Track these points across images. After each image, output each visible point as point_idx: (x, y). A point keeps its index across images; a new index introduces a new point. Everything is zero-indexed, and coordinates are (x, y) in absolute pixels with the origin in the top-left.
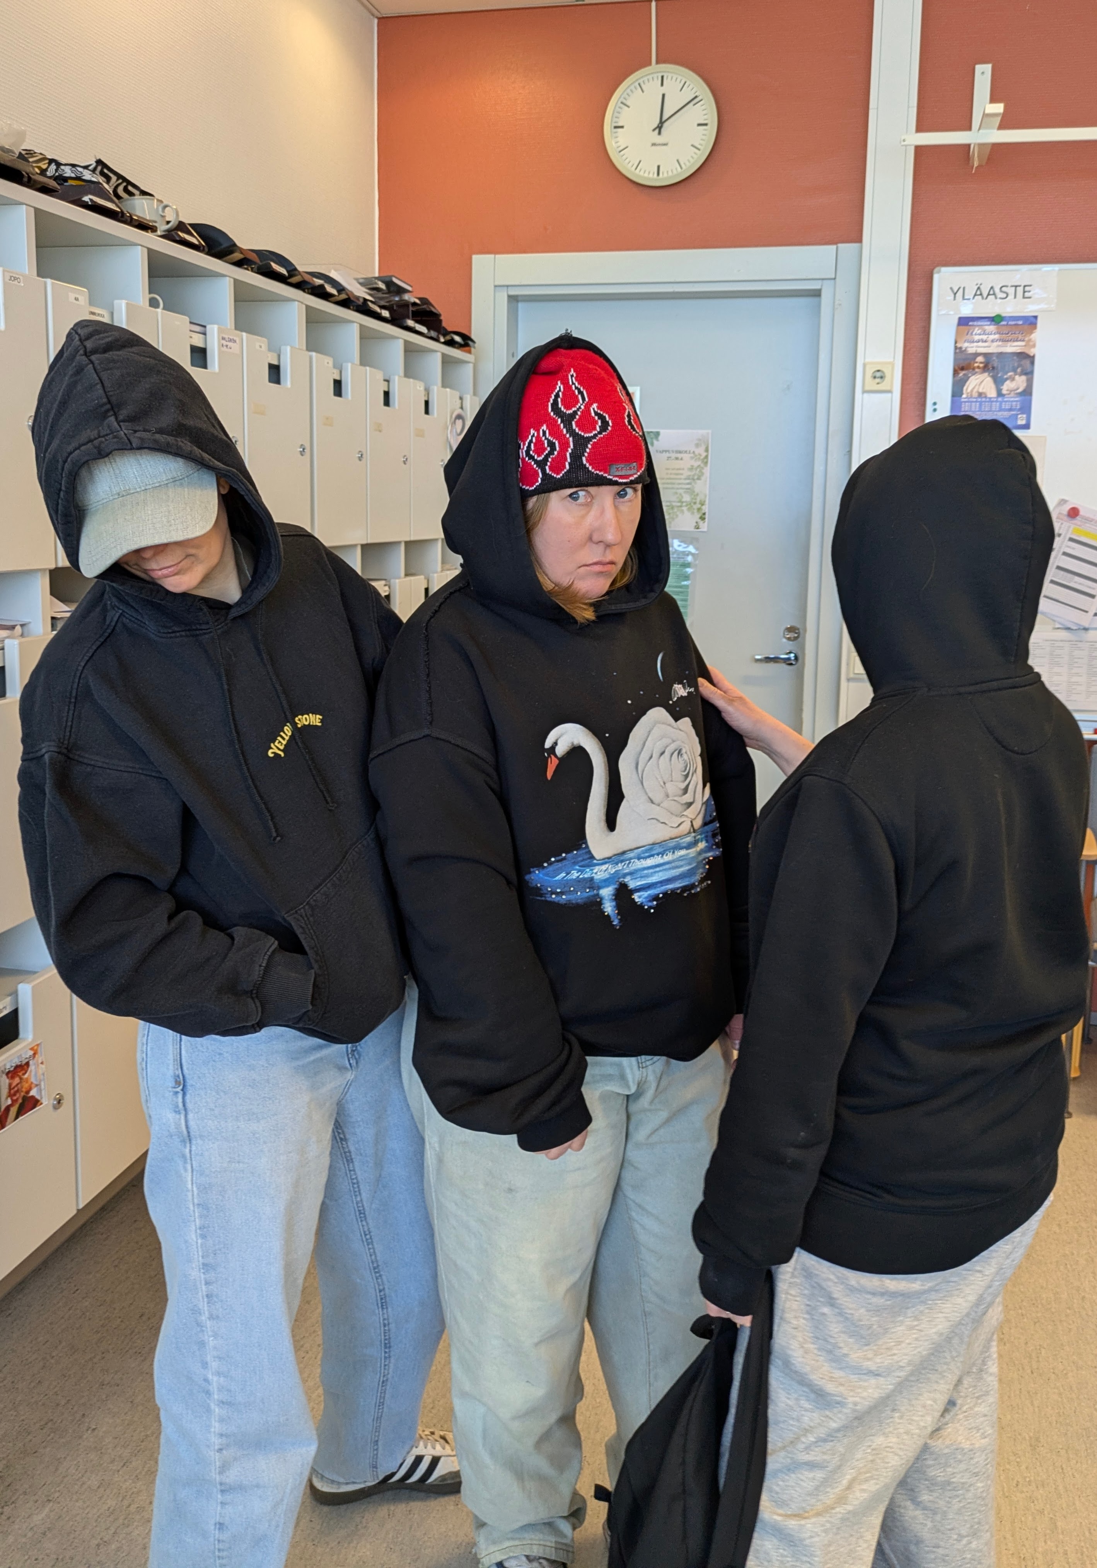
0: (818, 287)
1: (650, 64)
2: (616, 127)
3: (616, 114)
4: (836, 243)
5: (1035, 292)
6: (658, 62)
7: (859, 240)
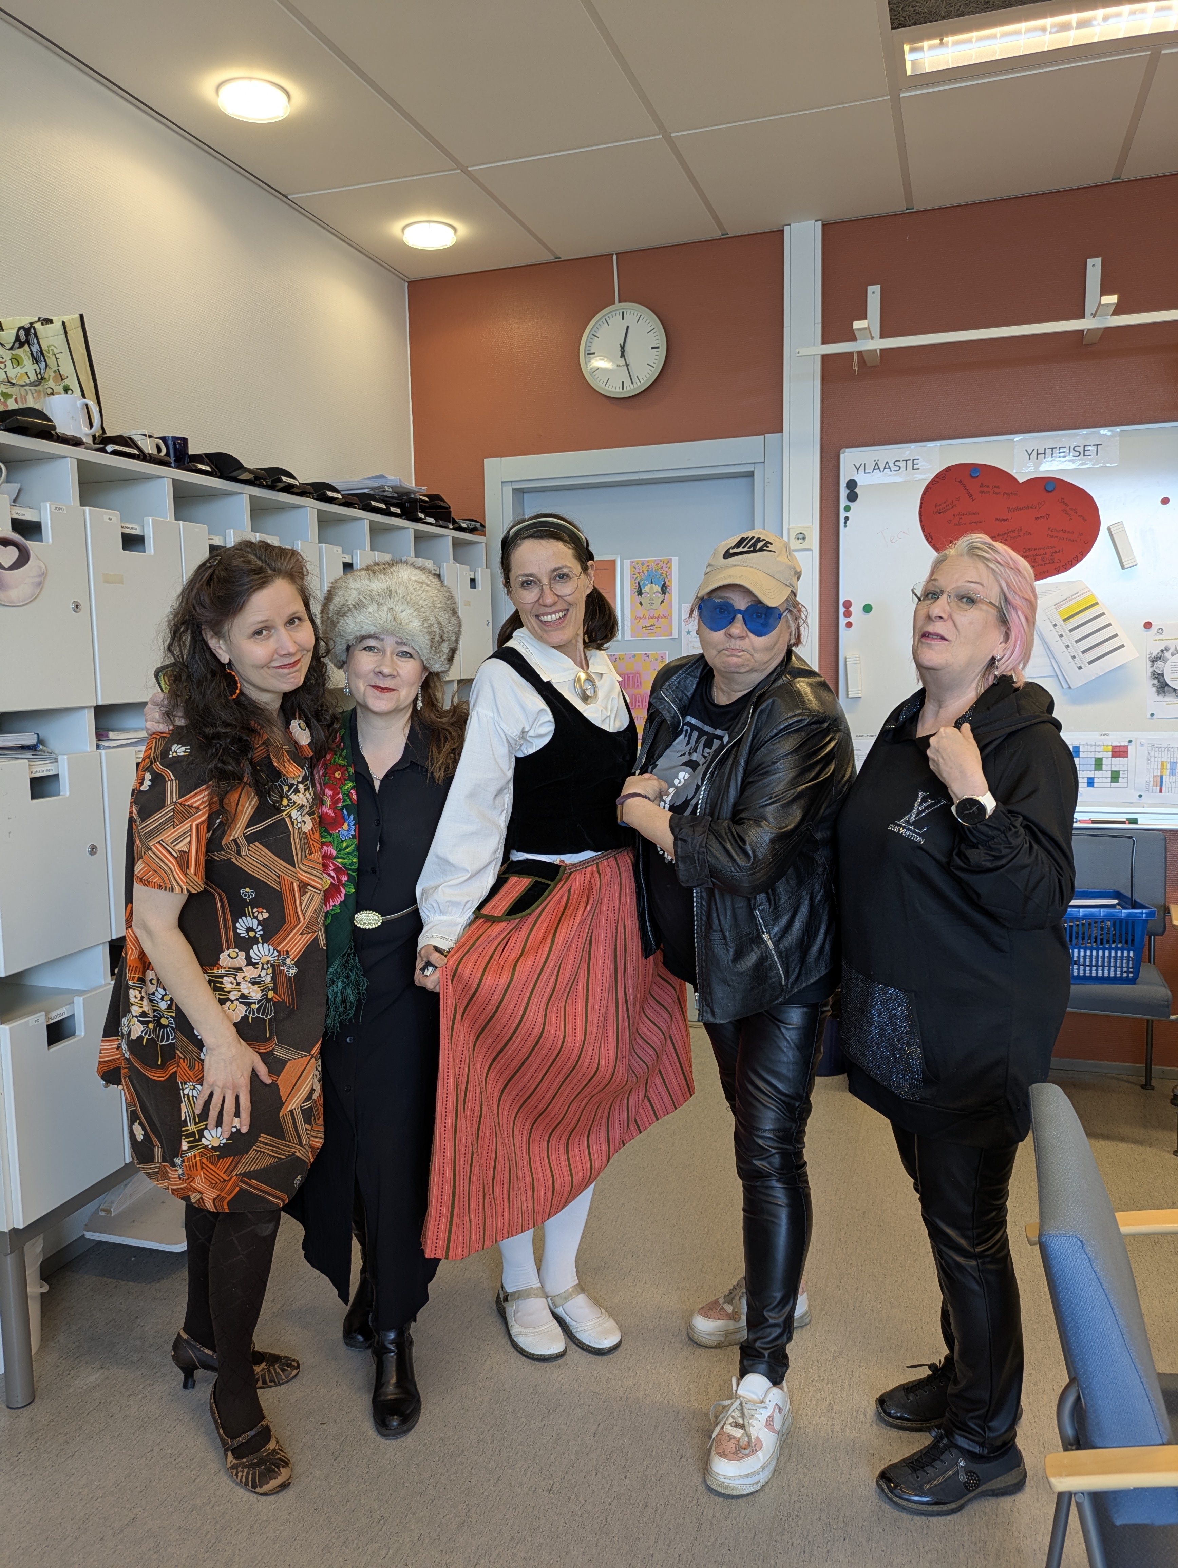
0: (752, 469)
1: (614, 303)
2: (589, 354)
3: (589, 344)
4: (764, 434)
5: (921, 464)
6: (620, 302)
7: (781, 431)
